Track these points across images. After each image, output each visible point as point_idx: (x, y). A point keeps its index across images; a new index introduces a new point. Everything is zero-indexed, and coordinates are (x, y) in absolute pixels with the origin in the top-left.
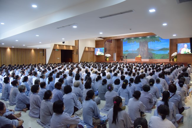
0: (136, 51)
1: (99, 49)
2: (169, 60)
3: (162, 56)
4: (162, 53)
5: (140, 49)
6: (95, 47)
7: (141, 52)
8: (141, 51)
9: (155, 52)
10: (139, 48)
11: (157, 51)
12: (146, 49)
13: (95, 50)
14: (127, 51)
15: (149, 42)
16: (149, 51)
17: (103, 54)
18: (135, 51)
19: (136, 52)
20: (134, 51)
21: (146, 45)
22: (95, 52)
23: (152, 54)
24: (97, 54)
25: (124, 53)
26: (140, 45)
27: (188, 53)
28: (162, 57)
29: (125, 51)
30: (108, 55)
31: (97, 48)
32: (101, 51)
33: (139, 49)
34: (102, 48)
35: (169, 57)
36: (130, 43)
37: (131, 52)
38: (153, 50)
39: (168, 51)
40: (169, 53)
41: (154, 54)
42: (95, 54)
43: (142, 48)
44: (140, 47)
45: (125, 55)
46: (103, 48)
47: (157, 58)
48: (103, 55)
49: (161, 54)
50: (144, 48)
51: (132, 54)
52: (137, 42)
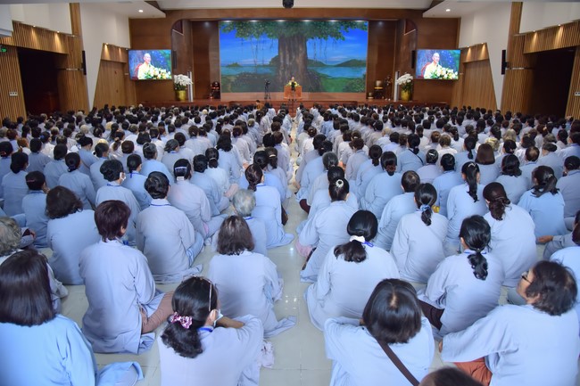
0: (269, 66)
1: (147, 56)
2: (365, 94)
3: (348, 84)
4: (348, 73)
5: (282, 61)
6: (128, 46)
7: (283, 71)
8: (285, 65)
9: (327, 72)
10: (279, 56)
12: (299, 61)
13: (128, 58)
14: (236, 66)
15: (310, 40)
16: (310, 68)
17: (167, 75)
18: (264, 66)
19: (268, 71)
21: (301, 49)
22: (133, 67)
23: (319, 77)
24: (141, 76)
25: (223, 71)
26: (281, 46)
27: (441, 76)
28: (347, 87)
29: (229, 66)
30: (184, 80)
31: (139, 52)
32: (156, 62)
33: (276, 60)
34: (162, 51)
35: (364, 88)
36: (248, 40)
37: (251, 71)
38: (321, 65)
39: (364, 71)
40: (364, 76)
41: (325, 77)
42: (133, 75)
43: (288, 55)
44: (281, 54)
45: (229, 81)
46: (168, 52)
47: (333, 89)
48: (167, 80)
49: (345, 76)
50: (294, 57)
51: (254, 75)
52: (269, 36)
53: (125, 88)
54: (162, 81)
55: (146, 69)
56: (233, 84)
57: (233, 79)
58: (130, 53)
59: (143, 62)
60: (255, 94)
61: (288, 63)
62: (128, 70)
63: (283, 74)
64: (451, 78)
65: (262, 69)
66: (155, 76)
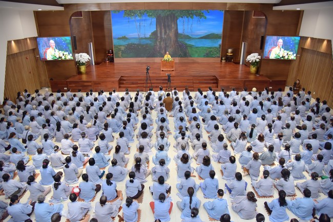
0: (150, 38)
1: (52, 42)
2: (220, 59)
3: (208, 52)
4: (208, 44)
5: (159, 35)
6: (36, 35)
7: (160, 42)
8: (161, 38)
9: (192, 43)
10: (157, 31)
11: (197, 40)
12: (172, 34)
13: (37, 45)
14: (124, 38)
15: (180, 18)
16: (180, 40)
17: (69, 57)
18: (146, 38)
19: (149, 42)
20: (142, 38)
21: (173, 26)
22: (42, 51)
23: (186, 46)
25: (115, 42)
26: (158, 23)
27: (283, 57)
28: (207, 54)
29: (119, 39)
30: (83, 57)
31: (45, 39)
32: (59, 47)
33: (154, 34)
34: (64, 38)
35: (219, 55)
36: (133, 18)
37: (136, 42)
38: (188, 38)
39: (220, 42)
40: (220, 45)
41: (191, 46)
42: (43, 57)
43: (163, 31)
44: (159, 29)
45: (120, 50)
47: (196, 55)
49: (206, 46)
50: (168, 32)
51: (138, 45)
52: (149, 16)
53: (37, 67)
54: (66, 61)
55: (52, 51)
56: (123, 52)
57: (123, 48)
58: (38, 39)
59: (49, 47)
60: (140, 59)
61: (163, 36)
62: (38, 53)
63: (160, 44)
64: (290, 58)
65: (144, 40)
66: (60, 57)
